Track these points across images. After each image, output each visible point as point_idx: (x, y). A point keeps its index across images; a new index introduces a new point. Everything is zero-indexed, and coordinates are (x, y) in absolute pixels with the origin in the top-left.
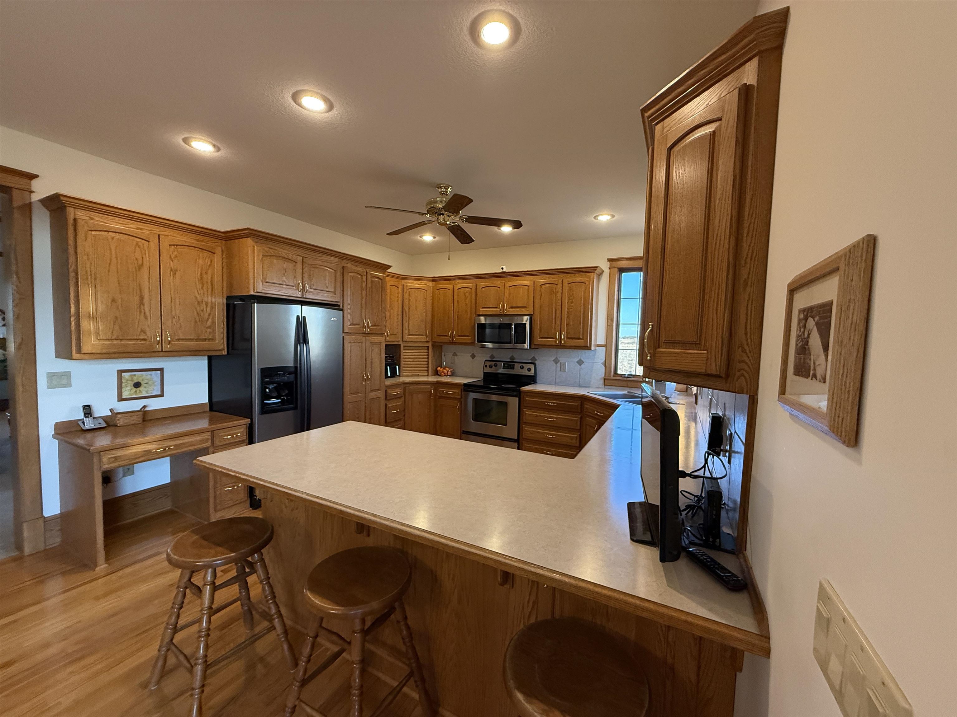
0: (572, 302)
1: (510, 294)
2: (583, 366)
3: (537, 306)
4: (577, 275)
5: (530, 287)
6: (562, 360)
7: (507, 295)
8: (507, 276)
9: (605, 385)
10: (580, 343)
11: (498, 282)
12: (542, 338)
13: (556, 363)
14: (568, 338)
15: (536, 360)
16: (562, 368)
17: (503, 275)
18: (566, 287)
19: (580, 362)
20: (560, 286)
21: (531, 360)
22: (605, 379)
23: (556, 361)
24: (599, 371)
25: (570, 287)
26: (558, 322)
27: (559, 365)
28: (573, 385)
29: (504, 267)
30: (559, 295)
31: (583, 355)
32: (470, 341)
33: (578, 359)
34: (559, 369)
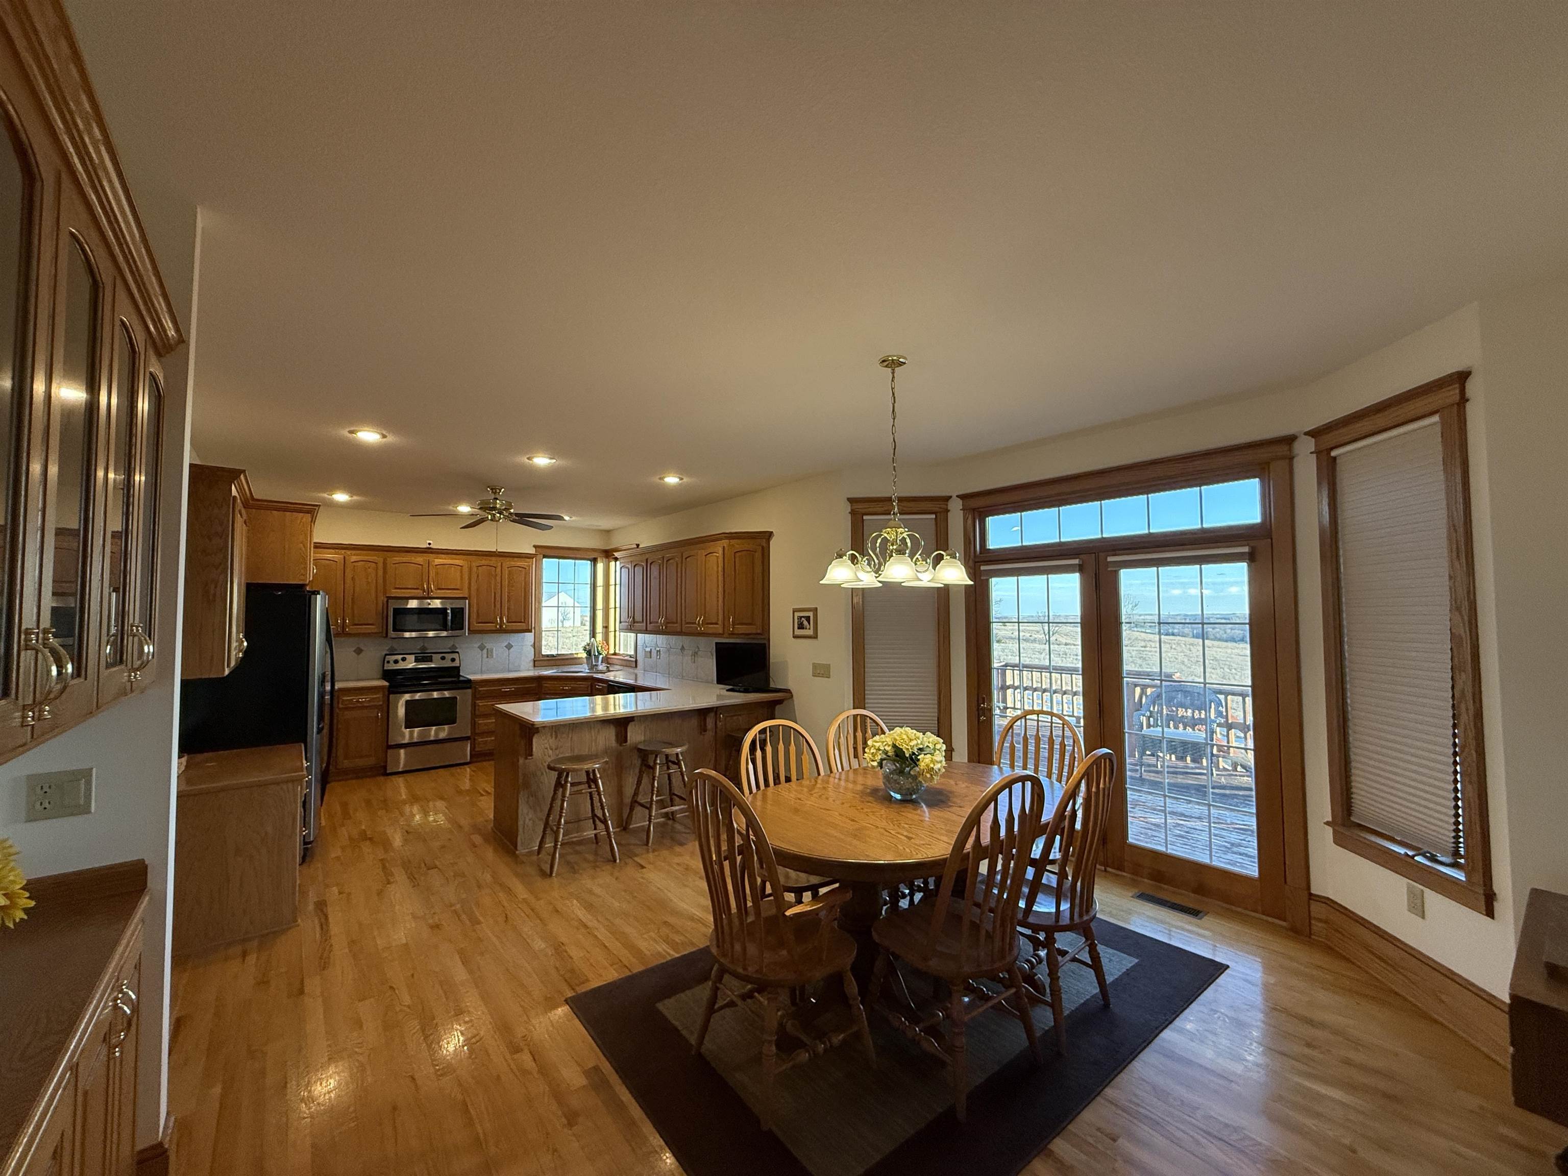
0: (512, 586)
1: (437, 573)
2: (512, 650)
3: (474, 587)
4: (516, 559)
5: (464, 568)
6: (488, 646)
7: (432, 574)
8: (432, 553)
9: (534, 666)
10: (523, 626)
11: (420, 559)
12: (479, 623)
13: (482, 650)
14: (508, 622)
15: (457, 648)
16: (489, 654)
17: (429, 551)
18: (506, 573)
19: (509, 647)
20: (499, 569)
21: (450, 648)
22: (534, 661)
23: (482, 648)
24: (530, 654)
25: (509, 571)
26: (498, 606)
27: (485, 651)
28: (502, 671)
29: (431, 542)
30: (498, 578)
31: (514, 639)
32: (376, 631)
33: (506, 644)
34: (485, 656)
